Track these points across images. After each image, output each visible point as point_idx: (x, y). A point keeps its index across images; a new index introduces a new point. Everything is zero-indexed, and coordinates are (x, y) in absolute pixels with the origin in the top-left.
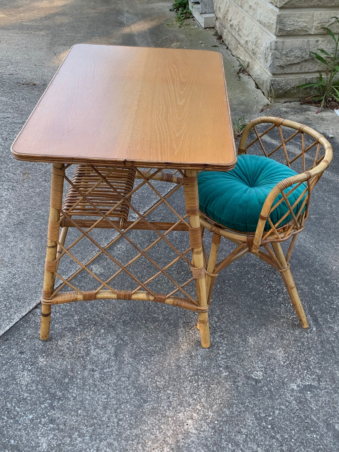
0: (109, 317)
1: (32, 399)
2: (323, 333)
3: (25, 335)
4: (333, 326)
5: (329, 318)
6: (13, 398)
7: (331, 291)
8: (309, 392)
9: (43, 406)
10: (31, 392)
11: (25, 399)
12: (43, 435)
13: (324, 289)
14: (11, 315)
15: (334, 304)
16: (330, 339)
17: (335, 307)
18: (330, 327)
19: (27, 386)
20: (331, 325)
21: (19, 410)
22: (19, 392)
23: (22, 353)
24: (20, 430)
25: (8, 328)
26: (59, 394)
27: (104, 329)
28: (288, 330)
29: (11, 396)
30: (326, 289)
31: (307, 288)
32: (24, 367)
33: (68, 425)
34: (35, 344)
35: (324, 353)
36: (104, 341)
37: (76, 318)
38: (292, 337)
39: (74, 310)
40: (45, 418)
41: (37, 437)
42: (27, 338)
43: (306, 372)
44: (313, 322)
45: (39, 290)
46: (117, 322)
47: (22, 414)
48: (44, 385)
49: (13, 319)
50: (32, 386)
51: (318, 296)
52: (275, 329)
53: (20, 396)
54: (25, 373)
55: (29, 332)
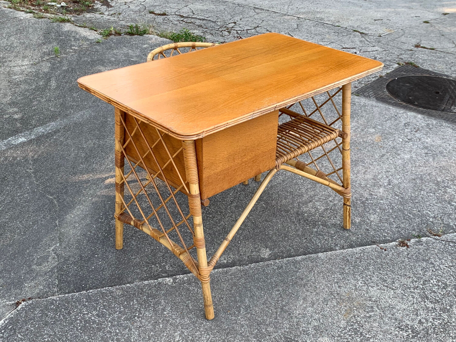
0: (293, 219)
1: (376, 207)
3: (358, 238)
6: (387, 213)
9: (372, 202)
10: (374, 210)
11: (380, 209)
12: (380, 193)
14: (361, 253)
19: (375, 214)
21: (386, 207)
22: (381, 213)
23: (368, 230)
24: (390, 200)
25: (368, 247)
26: (359, 202)
27: (304, 215)
29: (388, 214)
32: (371, 223)
33: (364, 190)
34: (355, 230)
36: (310, 210)
37: (315, 230)
39: (312, 235)
40: (374, 198)
41: (383, 193)
42: (358, 235)
45: (326, 259)
46: (291, 214)
47: (385, 204)
48: (365, 209)
49: (361, 250)
50: (372, 212)
53: (382, 212)
54: (372, 219)
55: (355, 238)
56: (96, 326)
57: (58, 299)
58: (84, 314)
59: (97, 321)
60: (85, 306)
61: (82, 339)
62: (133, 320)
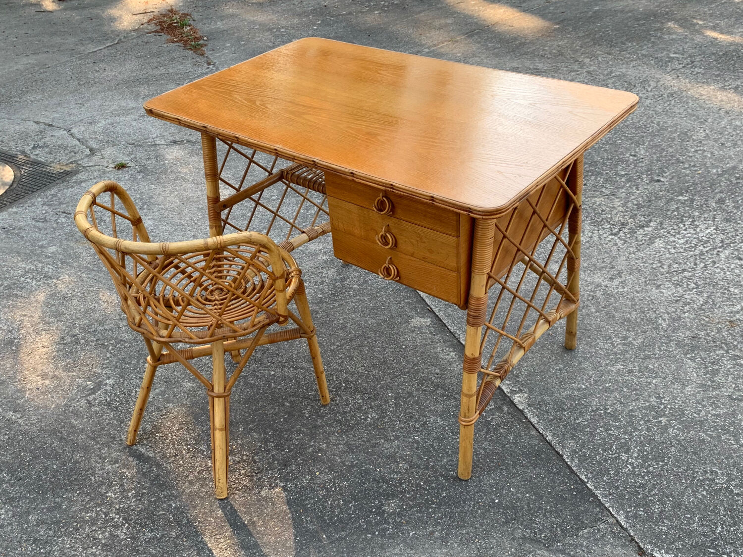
2: (119, 449)
4: (114, 466)
5: (125, 473)
7: (152, 513)
8: (92, 387)
13: (163, 510)
15: (135, 497)
16: (106, 449)
17: (130, 494)
18: (116, 462)
20: (117, 465)
28: (160, 421)
30: (161, 513)
31: (187, 491)
35: (103, 429)
38: (150, 418)
43: (108, 400)
44: (141, 452)
51: (164, 491)
52: (176, 411)
56: (646, 446)
57: (622, 512)
58: (634, 468)
59: (638, 448)
60: (617, 473)
61: (677, 453)
62: (615, 413)
